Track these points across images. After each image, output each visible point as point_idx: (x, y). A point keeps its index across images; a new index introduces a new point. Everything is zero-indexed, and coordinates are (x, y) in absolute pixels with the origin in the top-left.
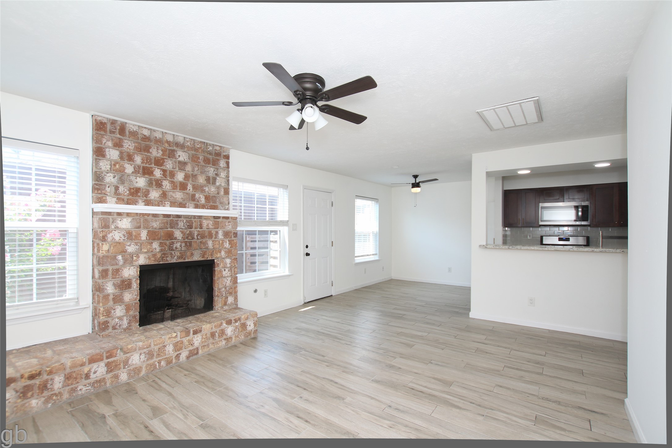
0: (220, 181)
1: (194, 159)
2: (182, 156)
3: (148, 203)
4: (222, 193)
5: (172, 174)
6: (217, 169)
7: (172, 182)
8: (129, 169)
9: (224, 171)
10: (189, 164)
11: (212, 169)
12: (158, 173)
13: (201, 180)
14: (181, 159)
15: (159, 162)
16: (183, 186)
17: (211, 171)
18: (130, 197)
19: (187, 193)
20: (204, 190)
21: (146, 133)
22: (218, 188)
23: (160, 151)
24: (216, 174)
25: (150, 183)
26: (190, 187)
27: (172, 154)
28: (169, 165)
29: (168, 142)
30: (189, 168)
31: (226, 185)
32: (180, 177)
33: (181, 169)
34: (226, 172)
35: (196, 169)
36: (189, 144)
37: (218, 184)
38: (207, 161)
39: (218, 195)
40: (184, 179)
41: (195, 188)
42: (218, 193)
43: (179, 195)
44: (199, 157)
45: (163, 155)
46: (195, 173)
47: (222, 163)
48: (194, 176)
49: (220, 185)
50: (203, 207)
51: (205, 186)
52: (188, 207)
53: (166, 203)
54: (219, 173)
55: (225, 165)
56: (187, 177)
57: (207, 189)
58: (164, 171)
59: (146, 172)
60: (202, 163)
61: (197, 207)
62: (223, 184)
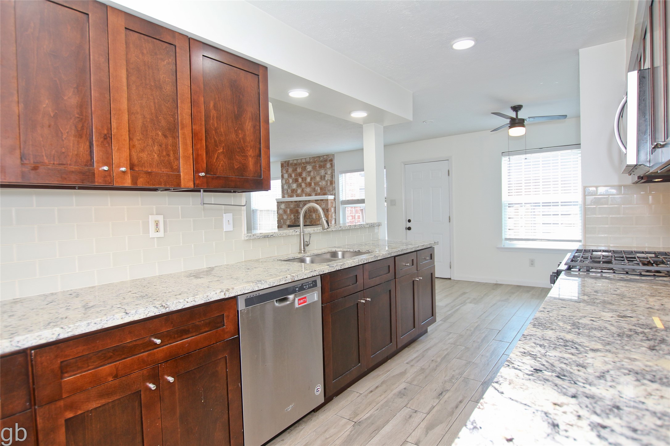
0: (328, 177)
1: (314, 168)
2: (309, 168)
3: (298, 196)
4: (329, 184)
5: (306, 179)
6: (326, 170)
7: (306, 183)
8: (291, 181)
9: (330, 170)
10: (312, 171)
11: (323, 171)
12: (300, 180)
13: (318, 179)
14: (309, 170)
15: (300, 174)
16: (310, 184)
17: (322, 172)
18: (292, 194)
19: (311, 188)
20: (319, 184)
21: (295, 162)
22: (327, 181)
23: (300, 169)
24: (325, 173)
25: (298, 186)
26: (313, 184)
27: (304, 169)
28: (304, 175)
29: (303, 163)
30: (312, 174)
31: (331, 178)
32: (308, 179)
33: (309, 175)
34: (331, 170)
35: (315, 173)
36: (311, 160)
37: (326, 179)
38: (320, 167)
39: (327, 186)
40: (310, 180)
41: (315, 184)
42: (327, 185)
43: (308, 190)
44: (316, 166)
45: (302, 170)
46: (315, 175)
47: (328, 165)
48: (315, 177)
49: (328, 179)
50: (319, 194)
51: (320, 182)
52: (312, 196)
53: (303, 194)
54: (327, 172)
55: (330, 166)
56: (311, 179)
57: (320, 183)
58: (302, 178)
59: (296, 180)
60: (318, 169)
61: (316, 195)
62: (329, 179)
